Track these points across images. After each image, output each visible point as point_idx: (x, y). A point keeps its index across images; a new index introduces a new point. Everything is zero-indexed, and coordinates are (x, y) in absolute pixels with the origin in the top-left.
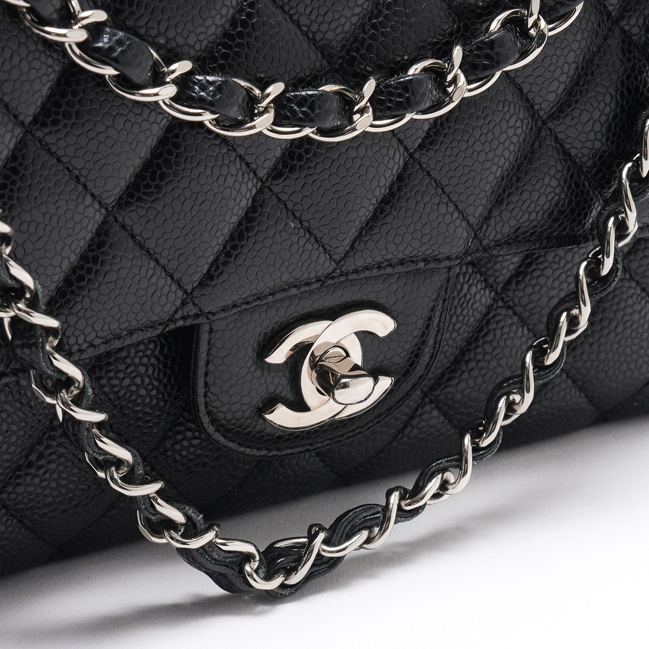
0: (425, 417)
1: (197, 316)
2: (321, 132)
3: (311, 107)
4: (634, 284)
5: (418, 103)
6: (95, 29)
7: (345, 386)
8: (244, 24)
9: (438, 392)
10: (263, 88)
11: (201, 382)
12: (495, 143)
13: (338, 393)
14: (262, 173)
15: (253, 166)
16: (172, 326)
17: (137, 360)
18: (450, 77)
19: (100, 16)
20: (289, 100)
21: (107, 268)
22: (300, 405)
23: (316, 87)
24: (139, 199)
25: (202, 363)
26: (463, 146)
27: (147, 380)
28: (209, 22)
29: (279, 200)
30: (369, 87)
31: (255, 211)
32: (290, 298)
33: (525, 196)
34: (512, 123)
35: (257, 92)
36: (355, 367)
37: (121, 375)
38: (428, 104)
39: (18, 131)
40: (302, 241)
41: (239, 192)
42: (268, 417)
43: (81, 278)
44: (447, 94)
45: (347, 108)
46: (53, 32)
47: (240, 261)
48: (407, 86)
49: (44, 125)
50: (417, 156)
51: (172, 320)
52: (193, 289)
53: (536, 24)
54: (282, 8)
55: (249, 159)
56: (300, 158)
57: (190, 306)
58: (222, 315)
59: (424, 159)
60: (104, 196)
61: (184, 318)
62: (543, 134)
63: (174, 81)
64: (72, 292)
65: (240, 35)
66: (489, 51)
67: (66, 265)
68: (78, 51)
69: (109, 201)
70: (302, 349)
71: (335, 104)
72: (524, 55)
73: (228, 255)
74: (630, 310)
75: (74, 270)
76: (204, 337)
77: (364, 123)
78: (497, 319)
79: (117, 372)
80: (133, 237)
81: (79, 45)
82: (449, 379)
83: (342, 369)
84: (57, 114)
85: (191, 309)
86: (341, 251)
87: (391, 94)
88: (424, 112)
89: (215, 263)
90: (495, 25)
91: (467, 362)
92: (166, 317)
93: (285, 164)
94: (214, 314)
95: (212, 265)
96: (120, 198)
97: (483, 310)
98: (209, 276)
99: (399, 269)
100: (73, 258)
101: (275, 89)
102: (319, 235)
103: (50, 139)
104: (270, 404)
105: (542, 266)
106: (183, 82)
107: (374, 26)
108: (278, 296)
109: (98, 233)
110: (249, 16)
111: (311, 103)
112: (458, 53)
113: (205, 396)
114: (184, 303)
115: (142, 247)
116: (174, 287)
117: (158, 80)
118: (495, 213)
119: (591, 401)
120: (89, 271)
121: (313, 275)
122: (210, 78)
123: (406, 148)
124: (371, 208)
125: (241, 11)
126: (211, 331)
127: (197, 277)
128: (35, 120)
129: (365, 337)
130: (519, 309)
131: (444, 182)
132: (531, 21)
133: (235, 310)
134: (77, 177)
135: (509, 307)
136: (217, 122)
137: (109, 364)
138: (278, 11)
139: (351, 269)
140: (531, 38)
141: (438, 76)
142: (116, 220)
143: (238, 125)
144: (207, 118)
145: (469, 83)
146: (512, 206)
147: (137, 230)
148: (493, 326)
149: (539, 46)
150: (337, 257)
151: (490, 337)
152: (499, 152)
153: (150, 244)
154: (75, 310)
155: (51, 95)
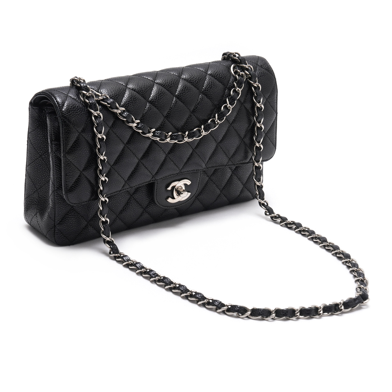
0: (196, 202)
1: (155, 180)
2: (179, 141)
3: (177, 137)
4: (235, 176)
5: (196, 136)
6: (138, 124)
7: (182, 193)
8: (163, 125)
9: (198, 197)
10: (168, 134)
11: (155, 193)
12: (209, 147)
13: (181, 195)
14: (166, 153)
15: (165, 152)
16: (150, 182)
17: (143, 190)
18: (201, 131)
19: (139, 121)
20: (173, 135)
21: (139, 171)
22: (173, 198)
23: (177, 133)
24: (145, 158)
25: (155, 189)
26: (203, 148)
27: (145, 194)
28: (157, 125)
29: (170, 158)
30: (187, 133)
31: (165, 160)
32: (171, 177)
33: (215, 158)
34: (212, 144)
35: (167, 134)
36: (184, 190)
37: (140, 193)
38: (198, 136)
39: (124, 145)
40: (174, 166)
41: (162, 156)
42: (167, 200)
43: (134, 173)
44: (201, 134)
45: (183, 137)
46: (131, 124)
47: (163, 170)
48: (194, 132)
49: (128, 144)
50: (194, 150)
51: (150, 181)
52: (154, 175)
53: (217, 121)
54: (170, 122)
55: (164, 150)
56: (173, 150)
57: (154, 178)
58: (159, 180)
59: (196, 151)
60: (139, 157)
61: (152, 180)
62: (218, 146)
63: (152, 132)
64: (133, 175)
65: (162, 127)
66: (208, 126)
67: (132, 170)
68: (135, 128)
69: (139, 158)
70: (173, 187)
71: (181, 136)
72: (215, 127)
73: (160, 168)
74: (235, 181)
75: (133, 171)
76: (156, 184)
77: (186, 139)
78: (209, 182)
79: (139, 192)
80: (143, 165)
81: (135, 126)
82: (201, 194)
83: (181, 191)
84: (130, 142)
85: (154, 179)
86: (181, 168)
87: (191, 134)
88: (197, 138)
89: (158, 170)
90: (209, 122)
91: (204, 191)
92: (149, 180)
93: (171, 151)
94: (158, 180)
95: (157, 170)
96: (141, 158)
97: (207, 181)
98: (157, 172)
99: (191, 172)
100: (133, 169)
101: (170, 134)
102: (177, 165)
103: (129, 147)
104: (168, 198)
105: (218, 172)
106: (154, 132)
107: (186, 125)
108: (169, 177)
109: (137, 164)
110: (164, 124)
111: (177, 136)
112: (203, 127)
113: (156, 196)
114: (152, 178)
115: (145, 167)
116: (151, 174)
117: (149, 132)
118: (209, 161)
119: (228, 199)
120: (136, 171)
121: (176, 173)
122: (159, 132)
123: (193, 149)
124: (186, 160)
125: (162, 123)
126: (157, 183)
127: (155, 173)
128: (126, 143)
129: (185, 185)
130: (213, 181)
131: (200, 155)
132: (216, 121)
133: (162, 179)
134: (134, 154)
135: (212, 180)
136: (160, 140)
137: (138, 190)
138: (169, 123)
139: (183, 171)
140: (216, 124)
141: (199, 131)
142: (141, 162)
143: (163, 140)
144: (158, 139)
145: (205, 132)
146: (212, 159)
147: (144, 164)
148: (209, 184)
149: (218, 125)
150: (180, 169)
151: (208, 186)
152: (210, 149)
153: (146, 166)
154: (133, 178)
155: (129, 139)
